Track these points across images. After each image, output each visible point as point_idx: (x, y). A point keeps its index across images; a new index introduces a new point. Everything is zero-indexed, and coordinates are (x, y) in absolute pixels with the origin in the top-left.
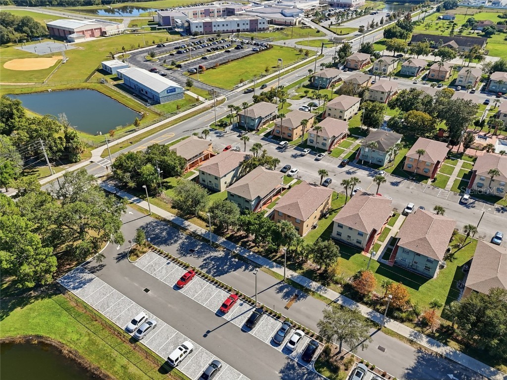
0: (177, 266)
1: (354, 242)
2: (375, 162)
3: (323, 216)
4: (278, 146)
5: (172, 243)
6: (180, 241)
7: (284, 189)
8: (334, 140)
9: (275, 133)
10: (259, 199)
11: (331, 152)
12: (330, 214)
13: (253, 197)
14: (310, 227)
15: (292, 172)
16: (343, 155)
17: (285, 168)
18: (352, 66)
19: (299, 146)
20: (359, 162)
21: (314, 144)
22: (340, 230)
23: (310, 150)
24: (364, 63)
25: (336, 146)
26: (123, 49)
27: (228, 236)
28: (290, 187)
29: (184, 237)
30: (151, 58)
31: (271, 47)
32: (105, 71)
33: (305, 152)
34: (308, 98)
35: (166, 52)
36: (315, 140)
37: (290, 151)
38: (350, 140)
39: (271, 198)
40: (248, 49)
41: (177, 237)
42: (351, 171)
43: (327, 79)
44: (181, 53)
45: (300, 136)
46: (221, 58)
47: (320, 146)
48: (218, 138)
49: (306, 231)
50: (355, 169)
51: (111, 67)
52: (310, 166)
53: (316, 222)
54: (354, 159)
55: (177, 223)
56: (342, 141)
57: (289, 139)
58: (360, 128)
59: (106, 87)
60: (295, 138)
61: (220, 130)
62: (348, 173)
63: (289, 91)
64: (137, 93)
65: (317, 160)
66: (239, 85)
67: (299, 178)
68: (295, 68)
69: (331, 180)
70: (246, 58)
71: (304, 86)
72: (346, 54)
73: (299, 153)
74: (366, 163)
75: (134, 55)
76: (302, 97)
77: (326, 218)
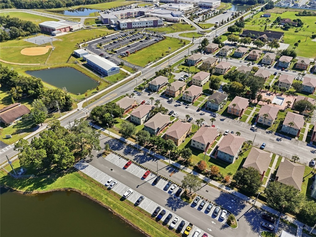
0: (124, 159)
1: (200, 148)
2: (214, 109)
3: (188, 136)
4: (168, 100)
5: (120, 149)
6: (124, 149)
7: (170, 123)
8: (195, 98)
9: (166, 93)
10: (159, 129)
11: (193, 103)
12: (191, 135)
13: (156, 128)
14: (181, 141)
15: (174, 114)
16: (199, 105)
17: (171, 112)
18: (209, 51)
19: (178, 100)
20: (207, 109)
21: (185, 99)
22: (194, 143)
23: (183, 102)
24: (215, 49)
25: (196, 100)
26: (84, 41)
27: (145, 146)
28: (173, 122)
29: (126, 147)
30: (100, 47)
31: (165, 38)
32: (76, 56)
33: (181, 103)
34: (184, 72)
35: (107, 42)
36: (186, 97)
37: (174, 103)
38: (203, 97)
39: (164, 128)
40: (152, 40)
41: (123, 146)
42: (202, 113)
43: (194, 61)
44: (116, 43)
45: (179, 95)
46: (138, 46)
47: (189, 100)
48: (138, 96)
49: (180, 143)
50: (205, 112)
51: (79, 53)
52: (182, 111)
53: (184, 139)
54: (204, 107)
55: (122, 140)
56: (199, 97)
57: (174, 97)
58: (209, 90)
59: (78, 66)
60: (177, 96)
61: (139, 91)
62: (201, 114)
63: (174, 68)
65: (186, 108)
66: (148, 64)
67: (177, 117)
68: (178, 53)
69: (192, 118)
70: (151, 46)
71: (182, 65)
72: (205, 45)
73: (178, 104)
74: (210, 109)
75: (90, 44)
76: (181, 71)
77: (189, 137)
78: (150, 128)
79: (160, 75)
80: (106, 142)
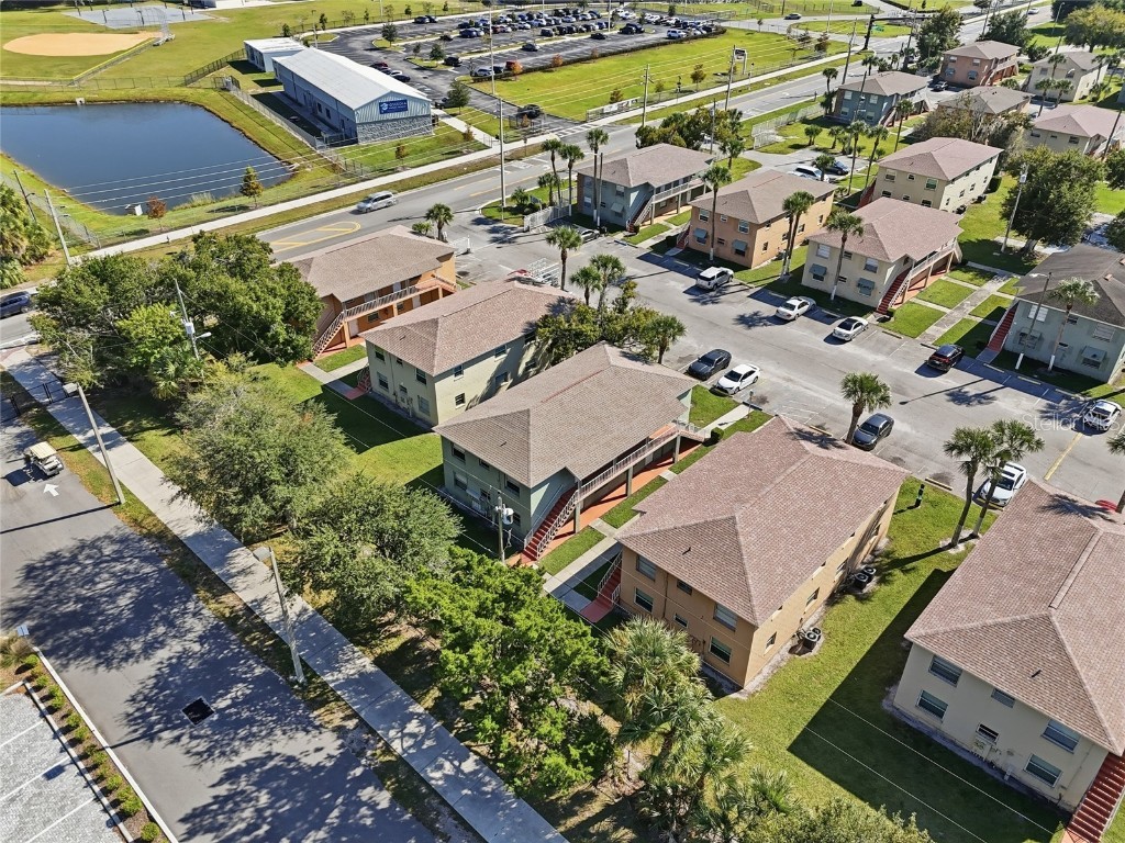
0: (86, 799)
1: (1016, 767)
2: (1071, 363)
3: (851, 585)
4: (693, 282)
5: (128, 657)
7: (687, 443)
8: (906, 273)
9: (691, 242)
10: (565, 484)
11: (891, 314)
12: (882, 581)
13: (536, 473)
14: (785, 643)
15: (734, 376)
16: (936, 331)
17: (706, 360)
18: (960, 77)
19: (770, 287)
20: (1006, 359)
21: (830, 286)
22: (939, 689)
23: (811, 302)
24: (1000, 68)
25: (910, 296)
26: (323, 20)
27: (393, 645)
28: (715, 437)
29: (199, 629)
30: (385, 43)
31: (723, 31)
32: (250, 63)
33: (792, 307)
34: (817, 150)
35: (433, 33)
36: (832, 269)
37: (738, 302)
38: (960, 279)
39: (623, 480)
40: (651, 36)
42: (971, 391)
43: (882, 98)
44: (472, 37)
45: (780, 256)
46: (575, 50)
47: (850, 292)
48: (496, 245)
49: (763, 663)
50: (987, 385)
51: (262, 51)
52: (803, 360)
53: (813, 615)
54: (981, 346)
55: (203, 553)
56: (932, 280)
57: (739, 260)
58: (997, 245)
60: (761, 260)
61: (509, 222)
62: (958, 397)
63: (756, 130)
64: (306, 115)
65: (833, 339)
66: (607, 109)
67: (756, 404)
68: (781, 79)
69: (890, 423)
70: (644, 53)
71: (804, 121)
72: (943, 41)
73: (767, 310)
74: (1033, 367)
75: (346, 36)
76: (797, 147)
77: (863, 599)
78: (485, 465)
79: (664, 139)
80: (55, 555)
